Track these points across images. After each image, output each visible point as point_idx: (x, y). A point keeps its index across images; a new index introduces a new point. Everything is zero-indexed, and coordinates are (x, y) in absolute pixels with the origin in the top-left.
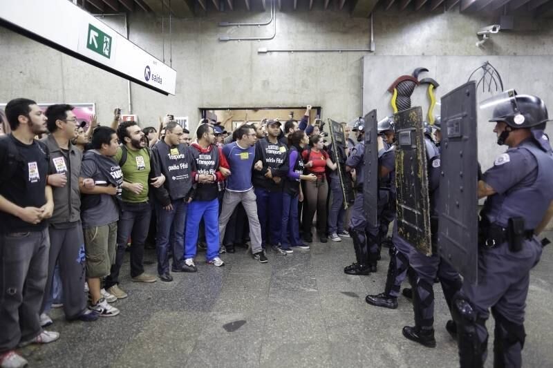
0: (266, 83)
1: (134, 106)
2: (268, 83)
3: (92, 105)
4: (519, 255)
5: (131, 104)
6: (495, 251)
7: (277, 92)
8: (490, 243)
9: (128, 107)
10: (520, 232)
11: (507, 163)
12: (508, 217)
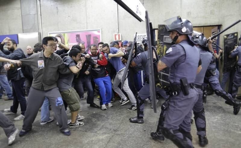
0: (189, 13)
1: (119, 29)
2: (191, 13)
3: (100, 30)
4: (189, 96)
5: (118, 28)
6: (178, 97)
7: (196, 18)
8: (175, 93)
9: (116, 30)
10: (186, 85)
11: (171, 52)
12: (179, 79)
